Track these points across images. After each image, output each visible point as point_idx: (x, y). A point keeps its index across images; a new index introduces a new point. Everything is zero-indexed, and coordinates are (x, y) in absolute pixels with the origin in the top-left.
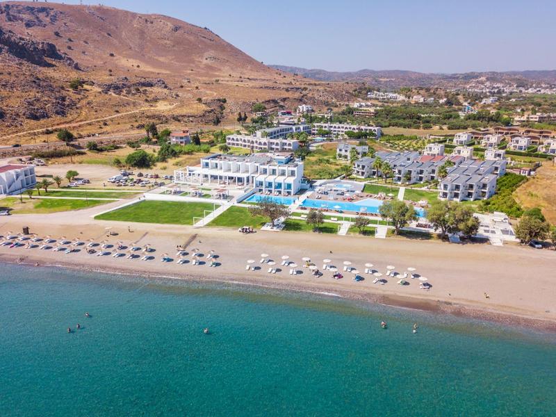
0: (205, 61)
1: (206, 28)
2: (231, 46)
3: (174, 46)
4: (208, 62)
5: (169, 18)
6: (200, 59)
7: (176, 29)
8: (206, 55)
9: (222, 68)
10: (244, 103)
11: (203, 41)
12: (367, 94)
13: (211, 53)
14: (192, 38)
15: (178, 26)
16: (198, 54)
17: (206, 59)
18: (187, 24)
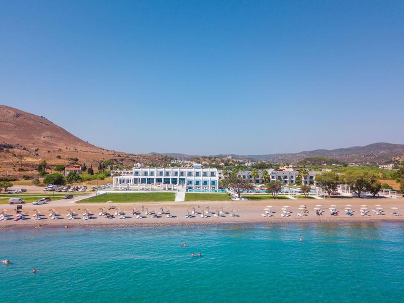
0: (43, 139)
1: (42, 117)
2: (63, 129)
3: (15, 127)
4: (46, 139)
5: (11, 108)
6: (39, 137)
7: (18, 116)
8: (44, 134)
9: (58, 144)
10: (94, 160)
11: (41, 125)
12: (170, 161)
13: (48, 133)
14: (31, 123)
15: (18, 114)
16: (37, 133)
17: (44, 137)
18: (27, 113)
